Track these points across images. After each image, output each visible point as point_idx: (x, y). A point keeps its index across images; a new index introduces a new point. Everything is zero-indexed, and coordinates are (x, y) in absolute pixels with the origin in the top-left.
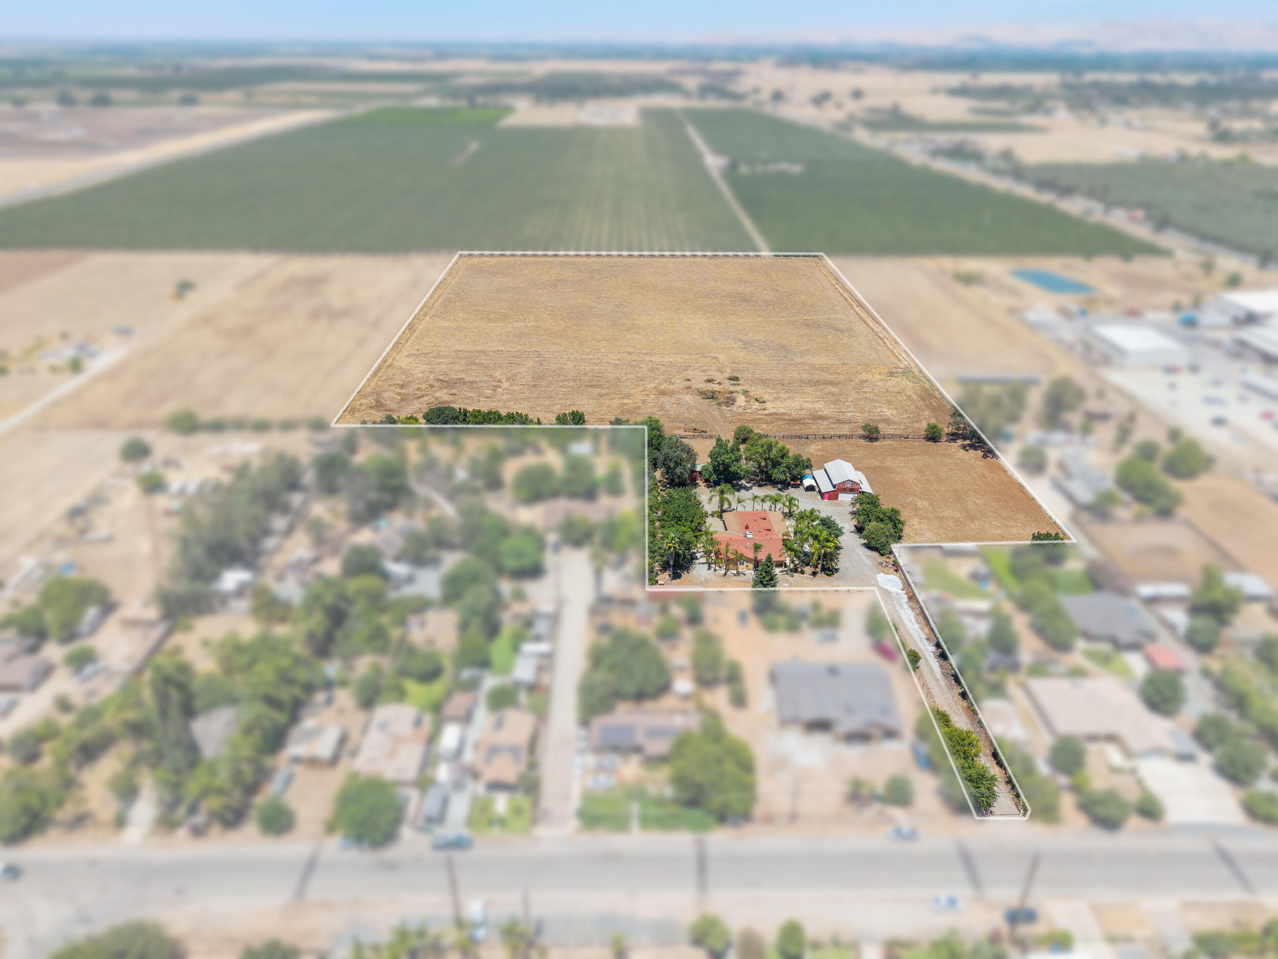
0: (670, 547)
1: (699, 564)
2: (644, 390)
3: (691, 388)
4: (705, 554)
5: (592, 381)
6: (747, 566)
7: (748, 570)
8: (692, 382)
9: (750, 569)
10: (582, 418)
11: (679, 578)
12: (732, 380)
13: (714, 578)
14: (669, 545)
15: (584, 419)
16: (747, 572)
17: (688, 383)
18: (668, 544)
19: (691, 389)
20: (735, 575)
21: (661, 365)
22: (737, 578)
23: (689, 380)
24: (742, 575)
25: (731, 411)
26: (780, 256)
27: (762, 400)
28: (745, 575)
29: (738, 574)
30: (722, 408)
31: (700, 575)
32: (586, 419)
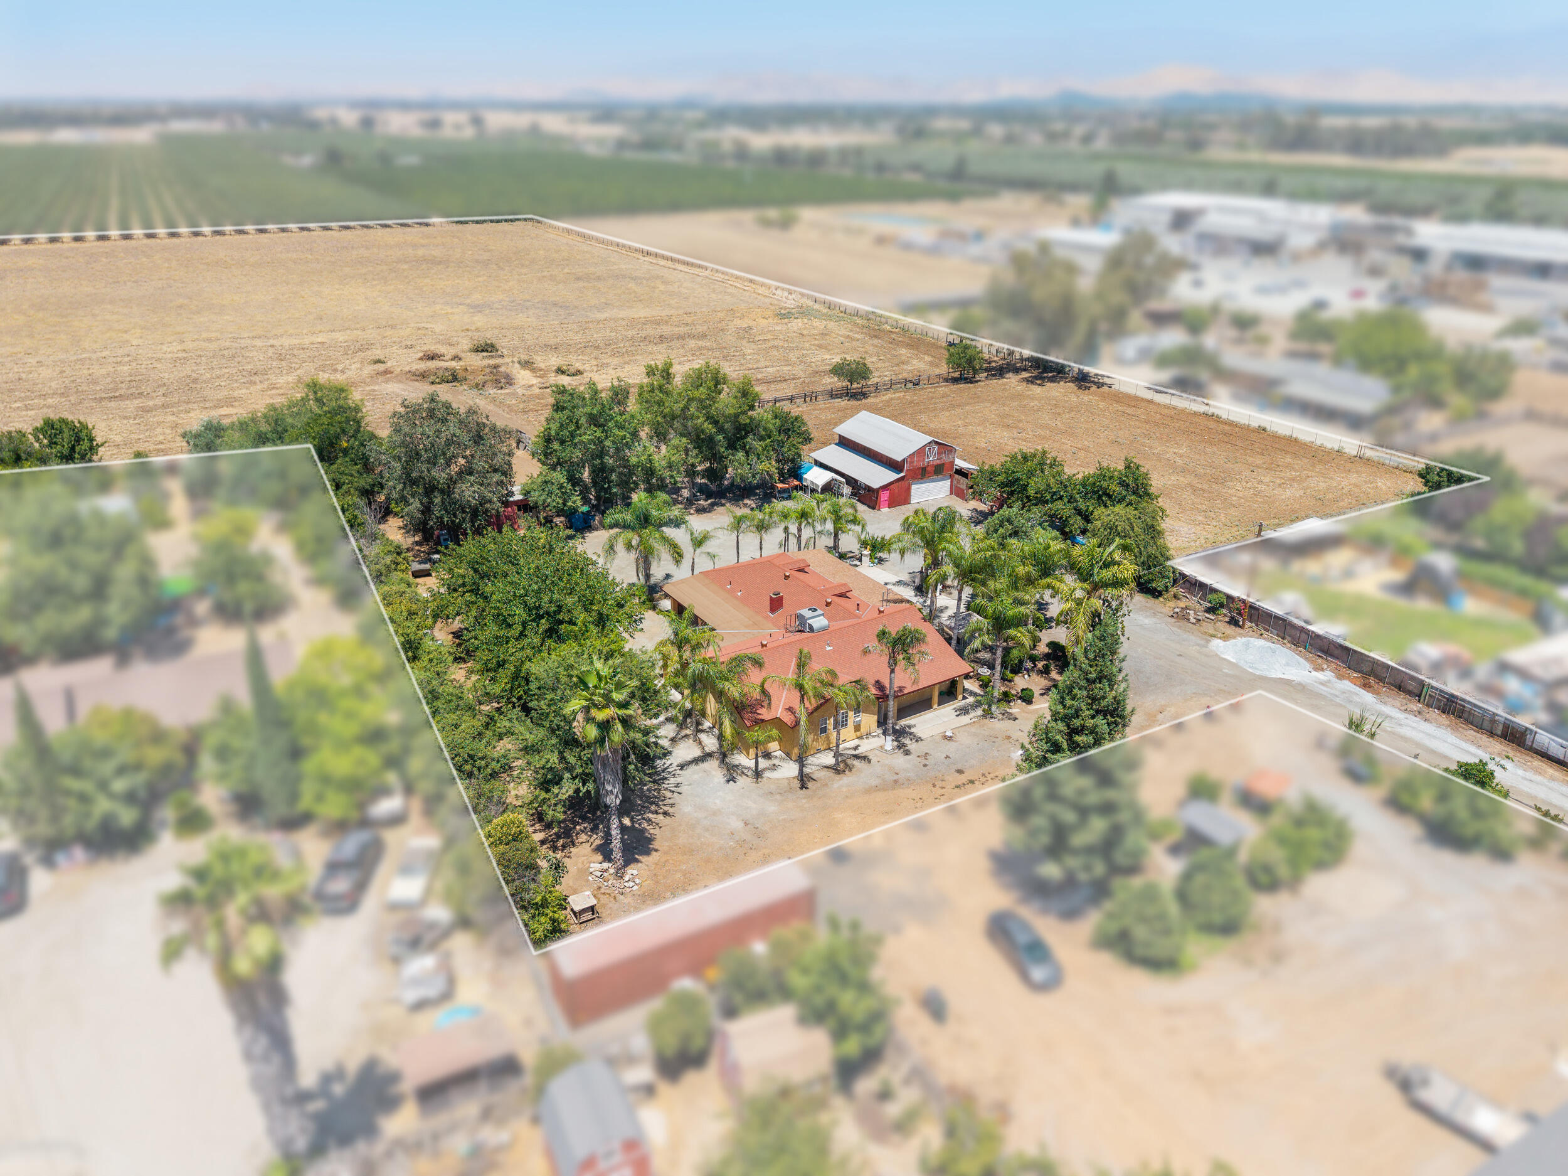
0: (605, 726)
1: (682, 767)
2: (269, 389)
3: (391, 373)
4: (682, 726)
5: (116, 389)
6: (857, 728)
7: (860, 738)
8: (389, 364)
9: (868, 735)
10: (83, 434)
11: (647, 852)
12: (483, 351)
13: (772, 808)
14: (601, 715)
15: (91, 440)
16: (865, 747)
17: (380, 367)
18: (594, 712)
19: (393, 375)
20: (836, 769)
21: (299, 349)
22: (846, 780)
23: (379, 361)
24: (856, 763)
25: (514, 394)
26: (466, 222)
27: (573, 370)
28: (865, 758)
29: (841, 766)
30: (487, 393)
31: (714, 814)
32: (99, 440)
